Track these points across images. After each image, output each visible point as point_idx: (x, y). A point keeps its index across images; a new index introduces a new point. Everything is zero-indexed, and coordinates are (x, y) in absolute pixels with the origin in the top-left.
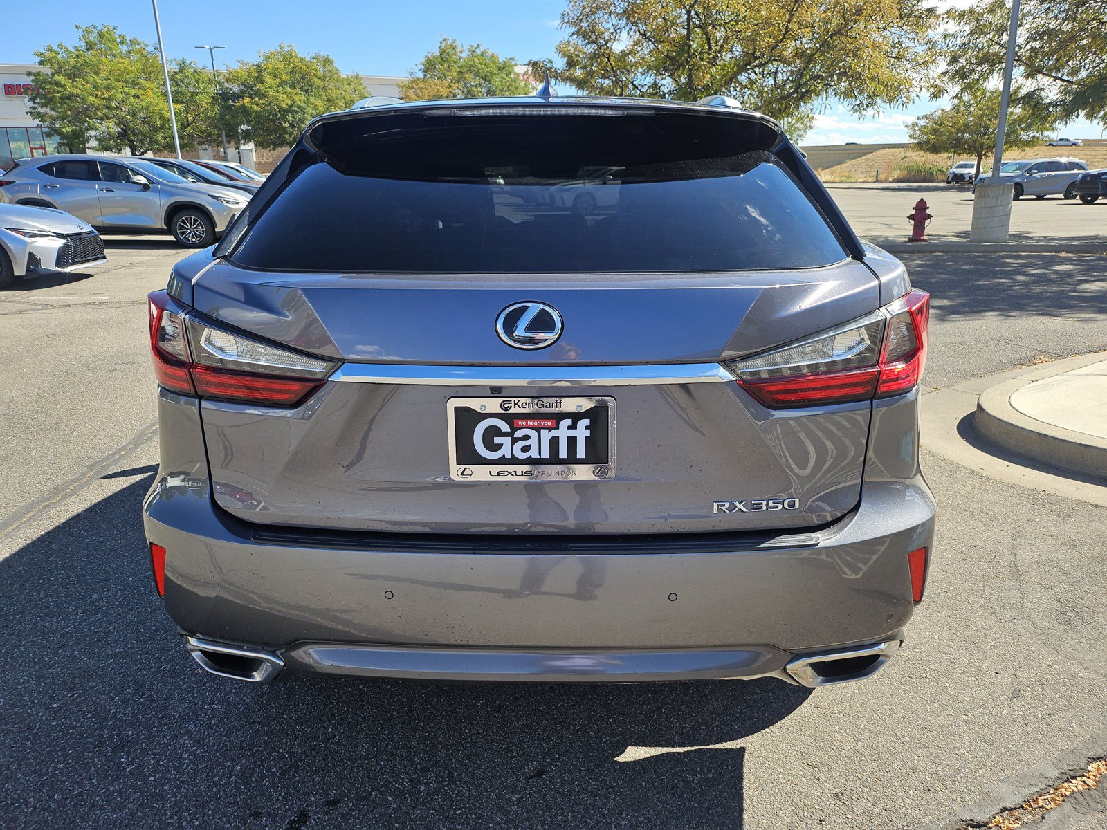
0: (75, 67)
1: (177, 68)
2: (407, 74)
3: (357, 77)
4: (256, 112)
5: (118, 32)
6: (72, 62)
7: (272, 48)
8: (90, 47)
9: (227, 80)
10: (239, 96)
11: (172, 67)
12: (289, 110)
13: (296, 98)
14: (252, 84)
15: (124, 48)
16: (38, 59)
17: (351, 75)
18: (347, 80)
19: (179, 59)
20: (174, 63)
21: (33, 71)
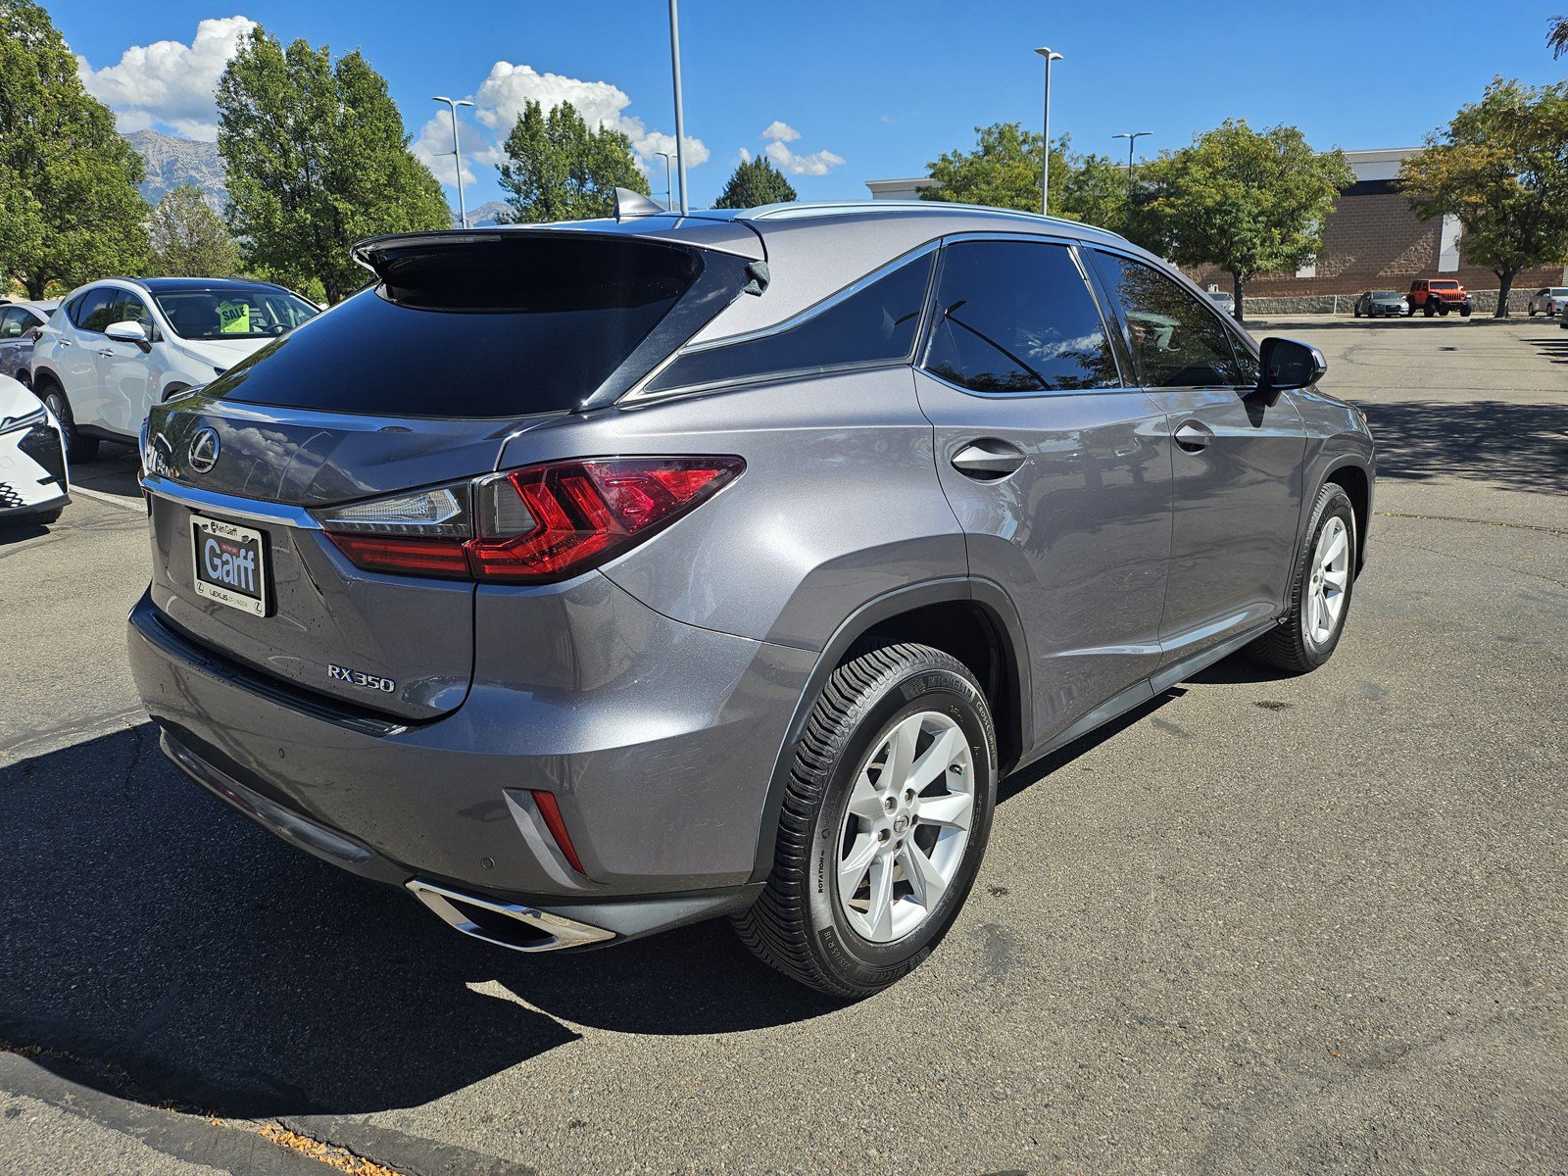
0: (966, 177)
1: (1083, 167)
2: (1422, 143)
3: (1338, 154)
4: (1171, 216)
5: (1021, 129)
6: (964, 171)
7: (1214, 126)
8: (988, 151)
9: (1143, 178)
10: (1153, 197)
11: (1078, 166)
12: (1219, 209)
13: (1231, 192)
14: (1173, 177)
15: (1025, 148)
16: (931, 171)
17: (1329, 150)
18: (1320, 160)
19: (1087, 154)
20: (1081, 160)
21: (923, 186)
